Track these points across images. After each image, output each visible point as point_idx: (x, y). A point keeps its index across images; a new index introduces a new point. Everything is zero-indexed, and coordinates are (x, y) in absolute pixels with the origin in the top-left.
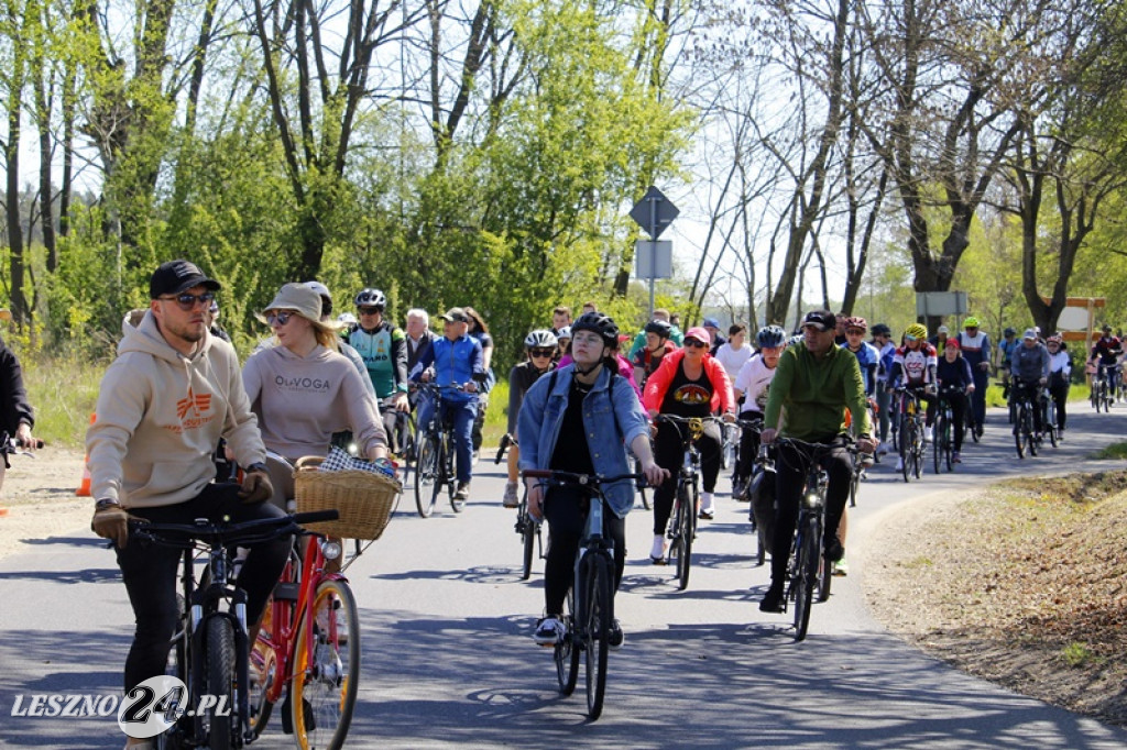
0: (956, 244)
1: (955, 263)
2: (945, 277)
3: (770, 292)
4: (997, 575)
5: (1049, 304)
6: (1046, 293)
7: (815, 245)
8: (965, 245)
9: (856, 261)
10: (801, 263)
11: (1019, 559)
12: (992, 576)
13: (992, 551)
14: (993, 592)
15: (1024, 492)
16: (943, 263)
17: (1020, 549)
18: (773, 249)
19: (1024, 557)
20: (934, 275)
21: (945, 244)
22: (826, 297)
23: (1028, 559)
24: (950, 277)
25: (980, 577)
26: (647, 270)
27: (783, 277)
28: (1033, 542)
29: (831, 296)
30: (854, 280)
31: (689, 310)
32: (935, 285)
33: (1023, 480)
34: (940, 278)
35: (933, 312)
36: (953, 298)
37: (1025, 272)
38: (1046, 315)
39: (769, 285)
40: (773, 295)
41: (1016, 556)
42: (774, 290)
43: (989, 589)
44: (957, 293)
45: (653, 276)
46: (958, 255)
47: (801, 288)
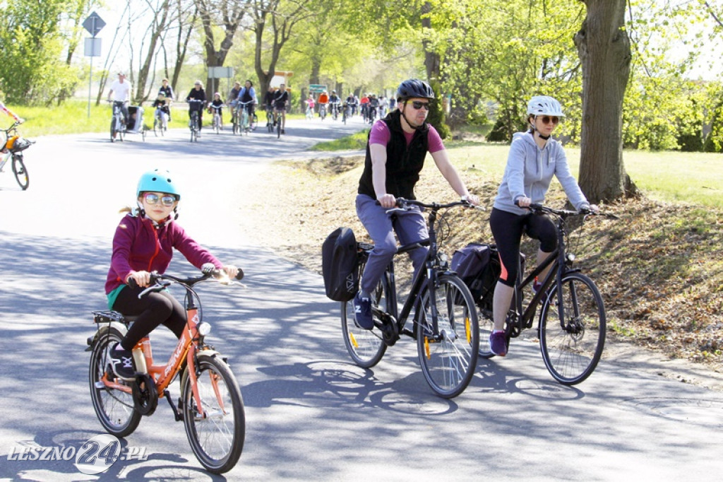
0: (227, 44)
1: (226, 52)
2: (221, 59)
3: (141, 65)
4: (302, 215)
5: (266, 74)
6: (266, 70)
7: (162, 45)
8: (231, 44)
9: (182, 50)
10: (156, 50)
11: (307, 206)
12: (299, 215)
13: (291, 201)
14: (304, 224)
15: (287, 168)
16: (221, 52)
17: (306, 200)
18: (143, 44)
19: (311, 205)
20: (214, 59)
21: (223, 45)
22: (166, 68)
23: (313, 206)
24: (224, 58)
25: (293, 215)
26: (89, 51)
27: (147, 58)
28: (312, 196)
29: (169, 67)
30: (181, 59)
31: (104, 72)
32: (216, 63)
33: (284, 161)
34: (219, 60)
35: (216, 76)
36: (226, 70)
37: (256, 59)
38: (266, 78)
39: (140, 61)
40: (142, 68)
41: (305, 204)
42: (143, 64)
43: (302, 222)
44: (228, 67)
45: (93, 55)
46: (228, 48)
47: (155, 63)
